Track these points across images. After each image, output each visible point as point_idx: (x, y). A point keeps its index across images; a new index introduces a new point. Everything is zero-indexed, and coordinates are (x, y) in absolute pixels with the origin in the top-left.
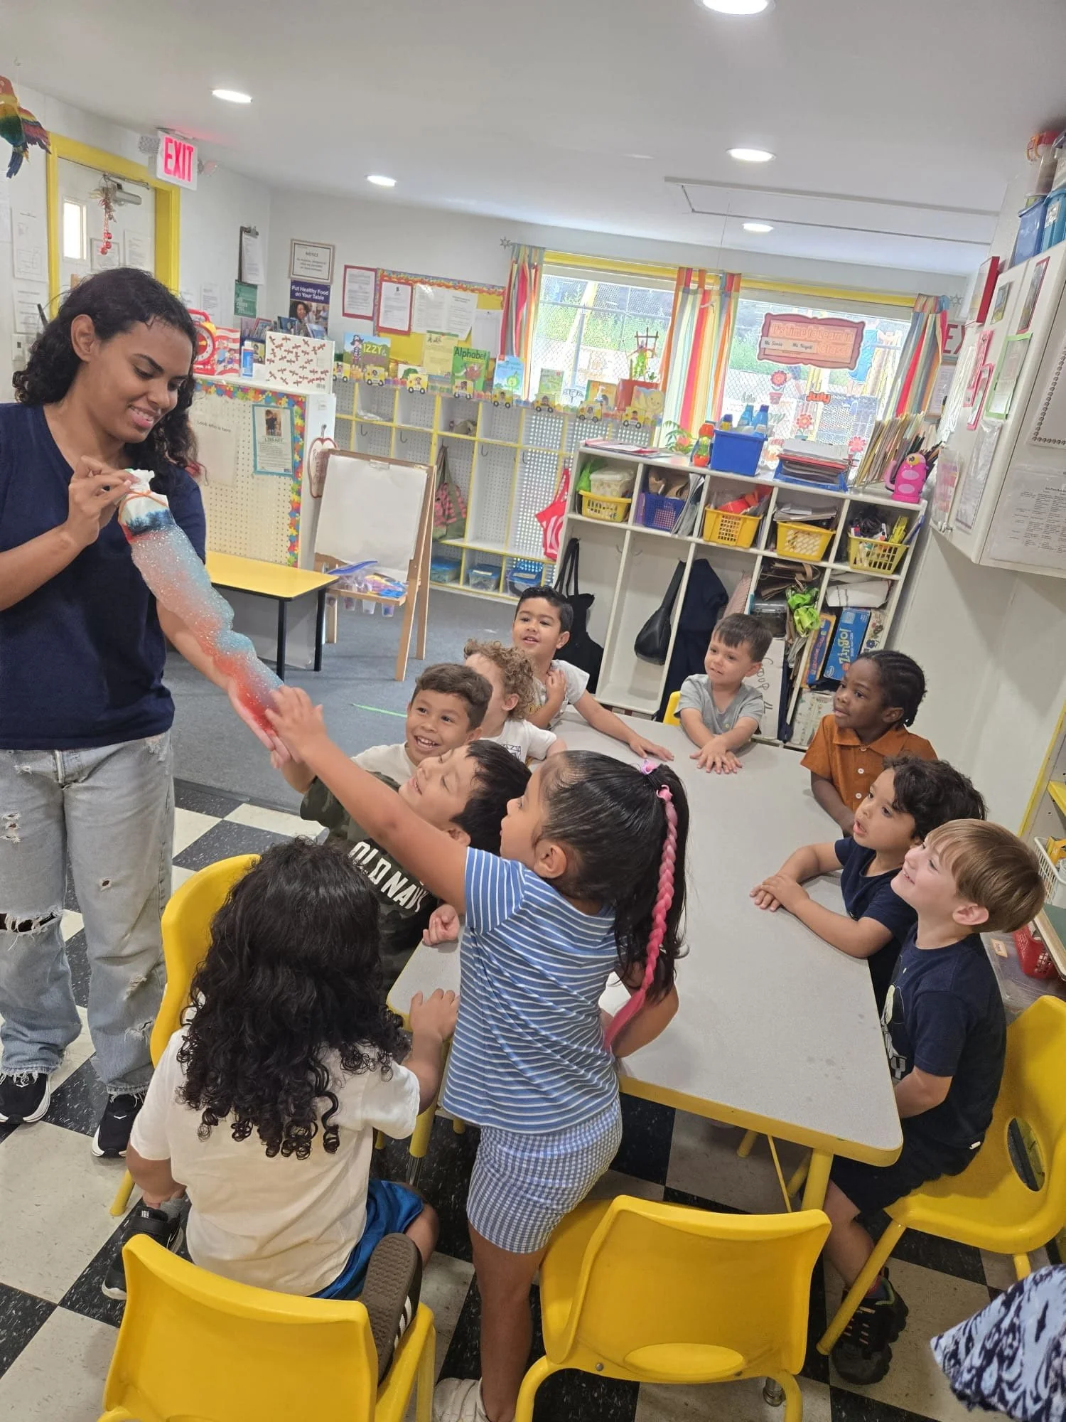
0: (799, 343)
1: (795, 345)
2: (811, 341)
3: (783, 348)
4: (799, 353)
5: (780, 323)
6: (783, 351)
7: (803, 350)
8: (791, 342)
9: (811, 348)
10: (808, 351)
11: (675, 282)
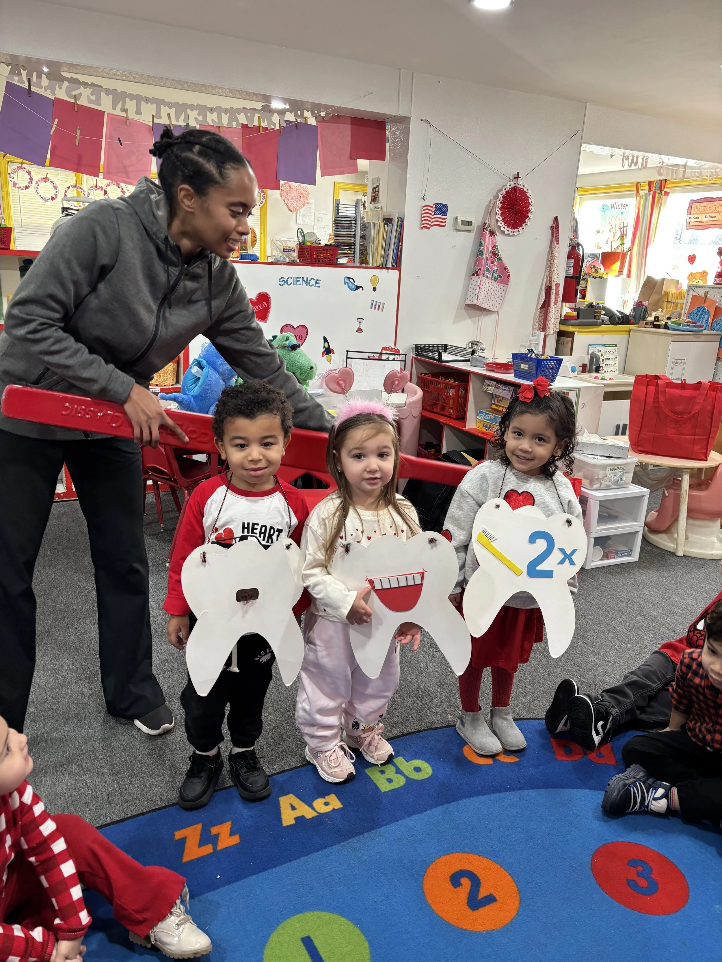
0: (708, 215)
1: (706, 217)
2: (715, 212)
3: (699, 220)
4: (708, 221)
5: (698, 205)
6: (700, 222)
7: (711, 219)
8: (704, 215)
9: (715, 217)
10: (714, 219)
11: (635, 192)
